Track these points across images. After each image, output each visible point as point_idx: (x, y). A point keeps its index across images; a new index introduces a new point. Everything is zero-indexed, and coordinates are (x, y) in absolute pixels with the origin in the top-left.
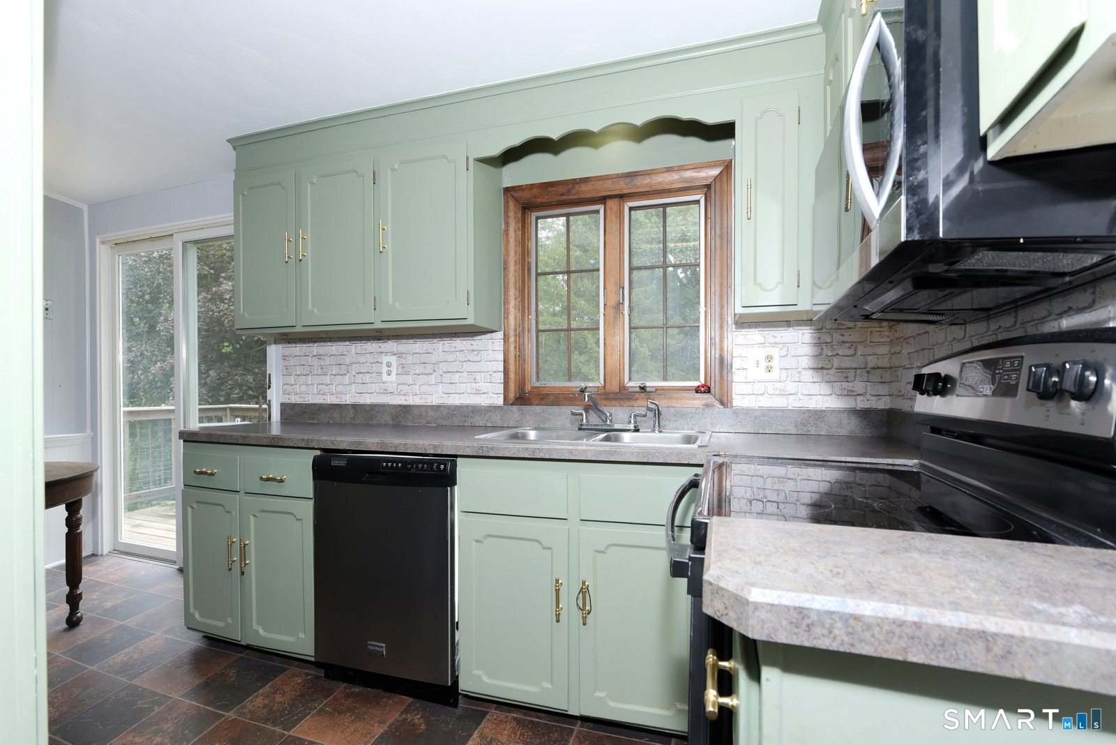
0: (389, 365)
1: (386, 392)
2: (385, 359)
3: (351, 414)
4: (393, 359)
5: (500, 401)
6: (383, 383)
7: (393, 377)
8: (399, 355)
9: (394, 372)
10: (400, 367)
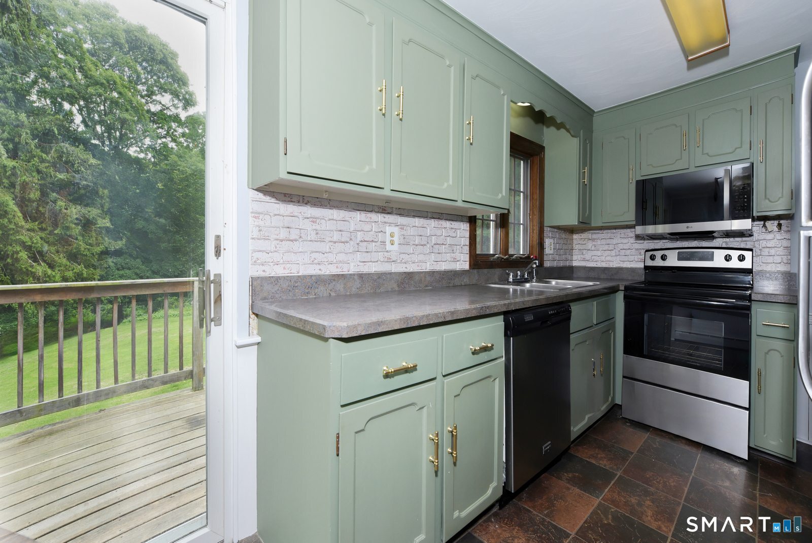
0: (392, 235)
1: (389, 261)
2: (388, 230)
3: (358, 283)
4: (396, 230)
5: (466, 266)
6: (387, 252)
7: (396, 247)
8: (402, 227)
9: (396, 243)
10: (402, 238)
